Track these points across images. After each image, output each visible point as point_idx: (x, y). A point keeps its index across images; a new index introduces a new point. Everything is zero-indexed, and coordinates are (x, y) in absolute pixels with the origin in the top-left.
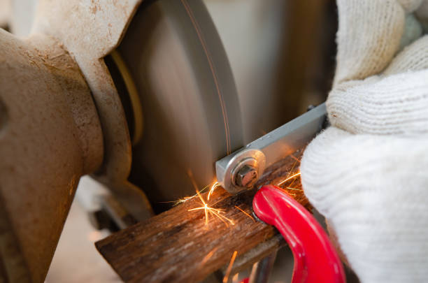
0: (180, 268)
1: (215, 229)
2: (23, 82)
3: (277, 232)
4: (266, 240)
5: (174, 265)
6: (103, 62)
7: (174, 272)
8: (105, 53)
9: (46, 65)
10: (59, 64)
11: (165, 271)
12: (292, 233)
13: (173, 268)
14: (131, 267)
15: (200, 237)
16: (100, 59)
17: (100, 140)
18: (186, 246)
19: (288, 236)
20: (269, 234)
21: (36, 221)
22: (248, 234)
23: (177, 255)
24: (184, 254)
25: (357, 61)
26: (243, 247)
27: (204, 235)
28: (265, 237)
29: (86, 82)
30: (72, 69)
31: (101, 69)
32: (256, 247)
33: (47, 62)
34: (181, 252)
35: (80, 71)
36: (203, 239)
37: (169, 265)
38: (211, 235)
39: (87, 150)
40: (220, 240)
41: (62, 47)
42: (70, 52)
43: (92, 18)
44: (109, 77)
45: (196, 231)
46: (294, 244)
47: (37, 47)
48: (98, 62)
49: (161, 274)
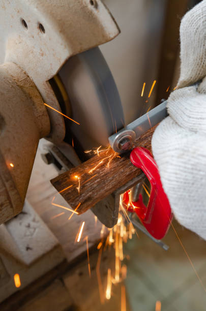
0: (94, 193)
1: (111, 171)
2: (9, 100)
3: (142, 171)
4: (137, 176)
5: (90, 191)
6: (48, 83)
7: (90, 195)
8: (49, 78)
9: (18, 86)
10: (25, 84)
11: (86, 194)
12: (149, 173)
13: (90, 193)
14: (69, 193)
15: (103, 176)
16: (47, 81)
17: (48, 123)
18: (96, 182)
19: (148, 175)
20: (139, 173)
21: (21, 173)
22: (128, 173)
23: (91, 186)
24: (95, 185)
25: (189, 70)
26: (125, 180)
27: (105, 175)
28: (136, 175)
29: (40, 93)
30: (31, 86)
31: (47, 87)
32: (132, 180)
33: (19, 83)
34: (93, 185)
35: (36, 87)
36: (104, 177)
37: (88, 192)
38: (109, 175)
39: (42, 128)
40: (113, 177)
41: (25, 73)
42: (30, 76)
43: (41, 59)
44: (52, 91)
45: (101, 173)
46: (151, 179)
47: (12, 74)
48: (45, 83)
49: (84, 196)
